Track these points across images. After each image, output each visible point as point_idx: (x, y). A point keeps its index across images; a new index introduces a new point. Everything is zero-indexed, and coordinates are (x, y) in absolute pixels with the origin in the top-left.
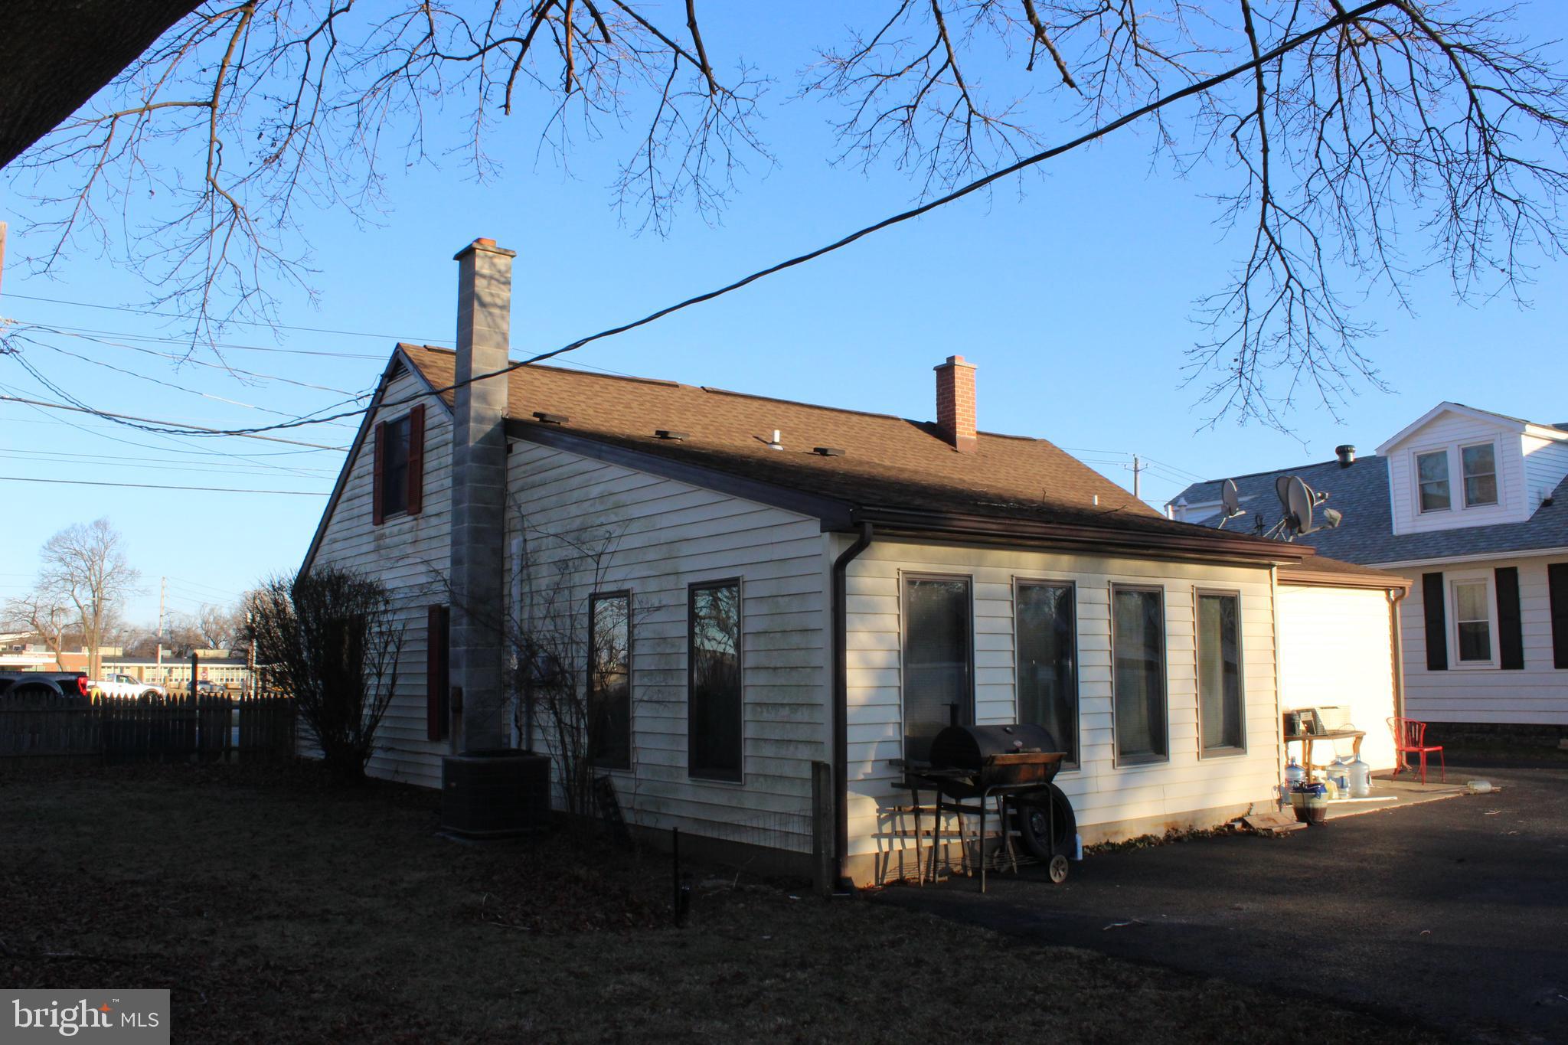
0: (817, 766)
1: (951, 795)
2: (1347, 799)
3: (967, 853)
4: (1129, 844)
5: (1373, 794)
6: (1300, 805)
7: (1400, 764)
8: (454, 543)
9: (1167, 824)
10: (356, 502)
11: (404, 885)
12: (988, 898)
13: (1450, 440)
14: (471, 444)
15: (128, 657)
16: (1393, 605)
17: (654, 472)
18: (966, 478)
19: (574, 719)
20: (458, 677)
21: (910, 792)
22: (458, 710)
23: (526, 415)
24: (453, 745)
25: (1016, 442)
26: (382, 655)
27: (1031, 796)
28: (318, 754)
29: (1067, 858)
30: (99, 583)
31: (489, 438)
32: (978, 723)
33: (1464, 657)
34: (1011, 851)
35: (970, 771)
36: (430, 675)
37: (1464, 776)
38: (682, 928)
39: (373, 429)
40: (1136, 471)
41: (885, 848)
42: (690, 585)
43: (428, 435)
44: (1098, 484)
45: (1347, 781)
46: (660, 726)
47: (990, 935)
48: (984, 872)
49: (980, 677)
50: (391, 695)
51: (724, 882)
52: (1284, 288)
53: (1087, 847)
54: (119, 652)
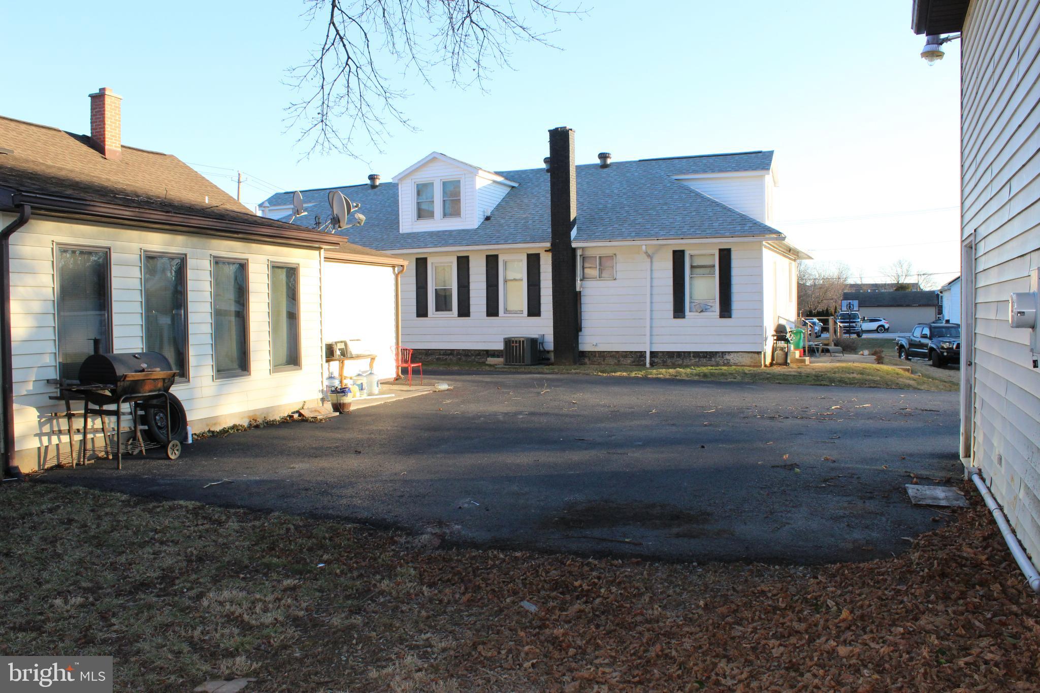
1: (95, 403)
2: (365, 397)
3: (108, 442)
4: (224, 431)
5: (381, 393)
6: (335, 402)
7: (398, 375)
9: (249, 417)
12: (124, 472)
13: (436, 176)
16: (397, 276)
18: (112, 179)
25: (151, 155)
27: (155, 402)
29: (181, 443)
32: (115, 352)
33: (437, 310)
34: (141, 440)
35: (109, 385)
37: (434, 381)
40: (239, 182)
41: (45, 443)
44: (209, 188)
45: (365, 386)
47: (125, 497)
48: (120, 455)
49: (116, 319)
52: (344, 65)
53: (195, 434)
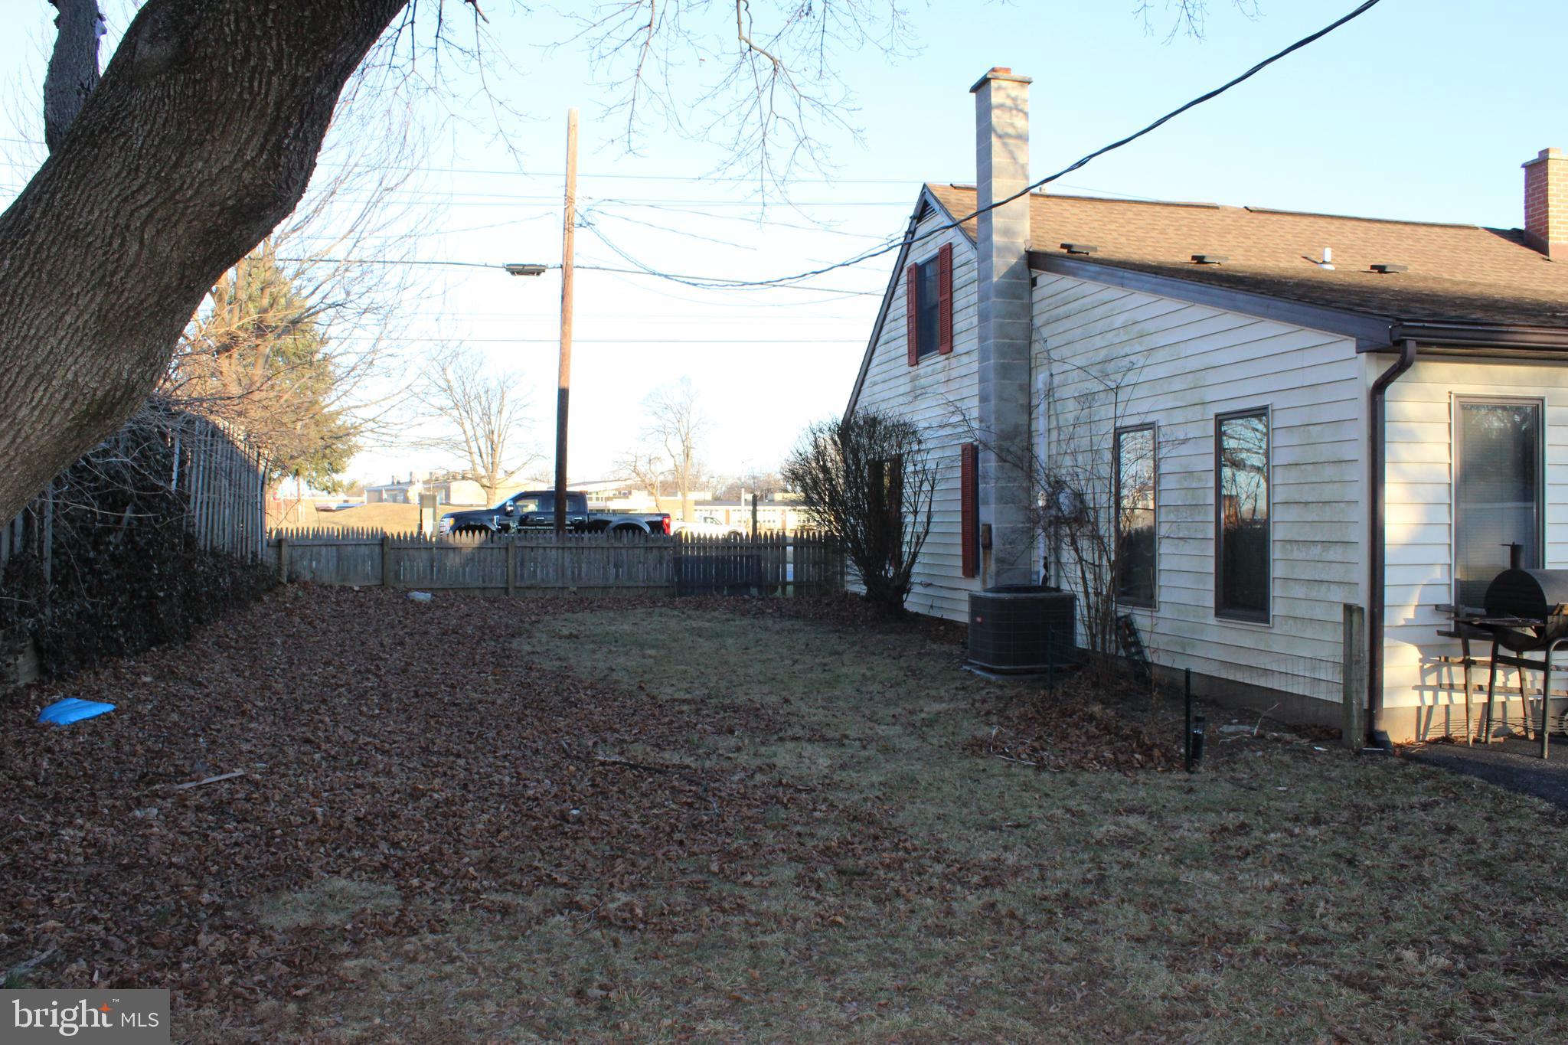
0: (1349, 609)
1: (1509, 647)
3: (1529, 712)
8: (982, 381)
10: (893, 345)
11: (923, 715)
12: (1551, 765)
14: (995, 279)
15: (717, 500)
17: (1178, 297)
19: (1096, 556)
20: (988, 514)
21: (1459, 641)
22: (988, 546)
23: (1053, 247)
24: (984, 582)
26: (916, 494)
28: (861, 589)
30: (687, 434)
31: (1012, 273)
35: (1532, 620)
36: (964, 513)
38: (1192, 773)
39: (905, 272)
41: (1429, 701)
42: (1217, 416)
43: (957, 273)
46: (1186, 564)
47: (1546, 807)
48: (1547, 735)
49: (1551, 514)
50: (927, 533)
51: (1247, 728)
54: (708, 496)
